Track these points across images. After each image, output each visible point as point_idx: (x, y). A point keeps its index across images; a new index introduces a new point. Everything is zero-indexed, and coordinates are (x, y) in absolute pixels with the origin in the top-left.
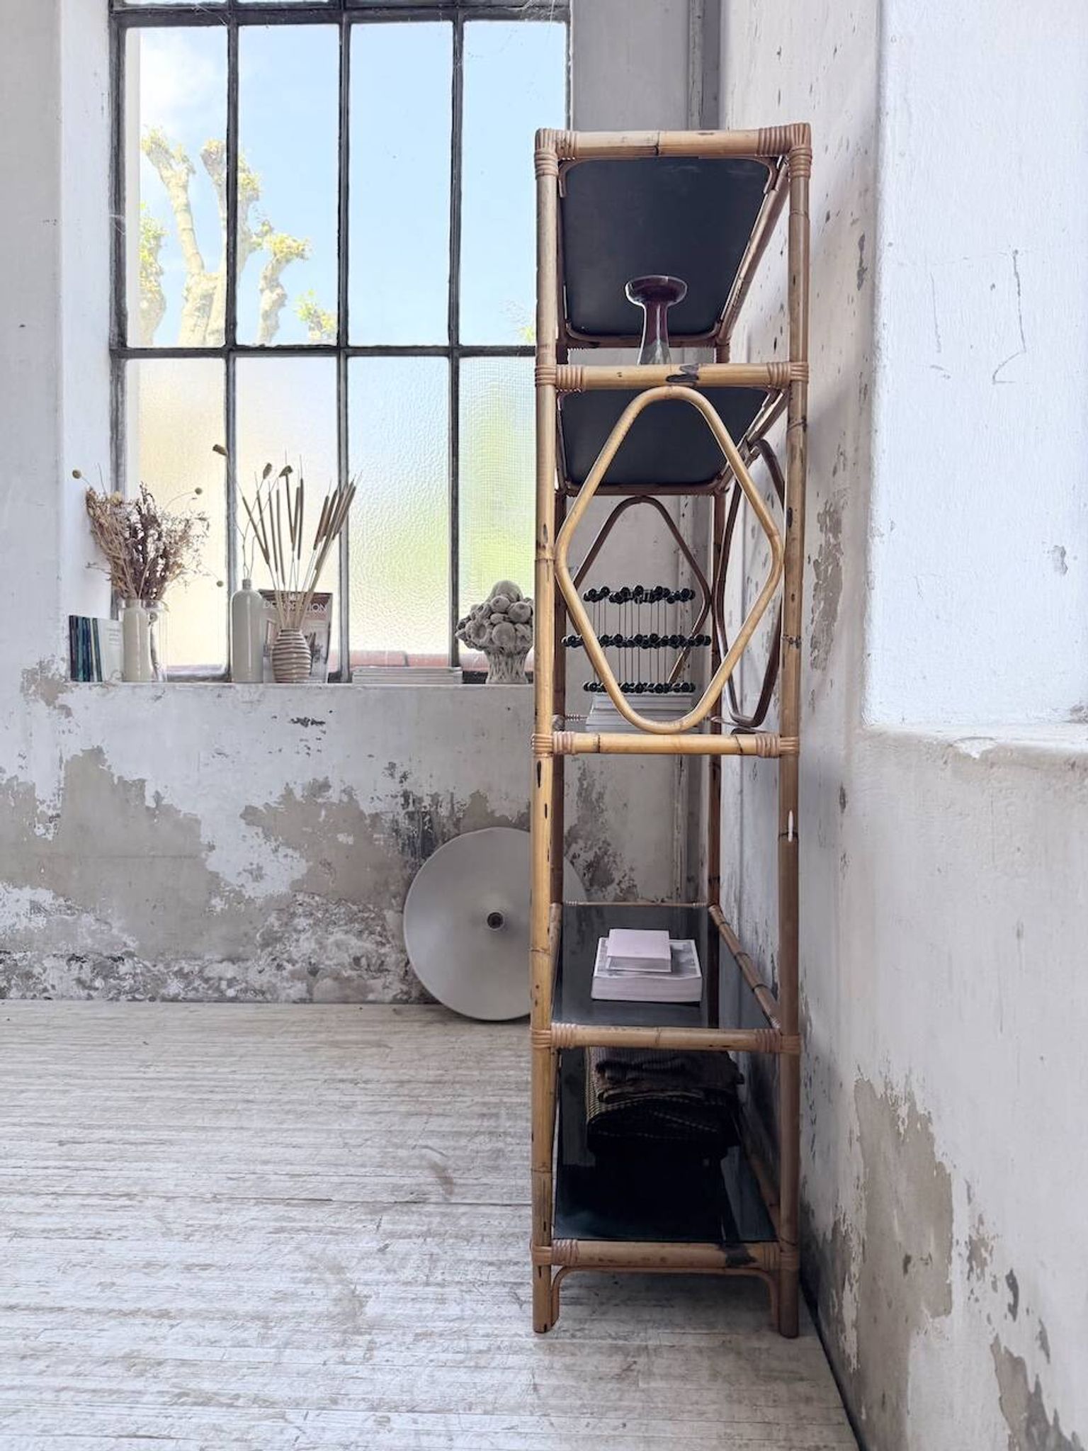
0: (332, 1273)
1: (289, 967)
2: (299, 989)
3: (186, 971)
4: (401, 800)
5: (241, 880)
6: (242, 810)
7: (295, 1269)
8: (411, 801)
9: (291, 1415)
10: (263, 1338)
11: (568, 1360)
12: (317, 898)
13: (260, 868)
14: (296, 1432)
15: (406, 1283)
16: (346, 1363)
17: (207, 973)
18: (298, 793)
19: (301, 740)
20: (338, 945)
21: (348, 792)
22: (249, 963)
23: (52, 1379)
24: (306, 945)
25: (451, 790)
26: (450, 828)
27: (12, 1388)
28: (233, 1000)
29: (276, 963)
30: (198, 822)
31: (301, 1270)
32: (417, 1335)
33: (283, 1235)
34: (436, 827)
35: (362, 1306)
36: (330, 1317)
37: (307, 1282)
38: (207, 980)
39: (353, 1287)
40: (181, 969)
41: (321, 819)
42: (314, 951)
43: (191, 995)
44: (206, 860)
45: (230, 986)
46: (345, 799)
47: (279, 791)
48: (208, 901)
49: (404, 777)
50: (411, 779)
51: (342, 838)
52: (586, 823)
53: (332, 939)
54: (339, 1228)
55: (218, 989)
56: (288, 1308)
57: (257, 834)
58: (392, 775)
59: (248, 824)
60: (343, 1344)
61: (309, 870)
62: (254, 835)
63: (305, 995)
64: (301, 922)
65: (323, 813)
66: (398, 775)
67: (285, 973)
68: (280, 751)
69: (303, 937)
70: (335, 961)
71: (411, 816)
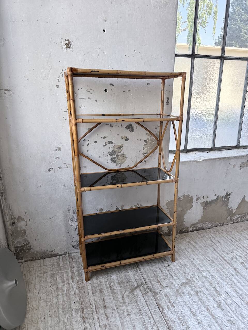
0: (179, 291)
7: (182, 297)
9: (210, 280)
10: (200, 292)
11: (178, 257)
14: (212, 278)
15: (174, 279)
16: (197, 279)
23: (233, 315)
27: (239, 319)
31: (182, 296)
32: (185, 273)
33: (174, 304)
35: (184, 283)
36: (189, 285)
37: (184, 293)
39: (180, 286)
54: (165, 296)
56: (192, 292)
60: (194, 281)
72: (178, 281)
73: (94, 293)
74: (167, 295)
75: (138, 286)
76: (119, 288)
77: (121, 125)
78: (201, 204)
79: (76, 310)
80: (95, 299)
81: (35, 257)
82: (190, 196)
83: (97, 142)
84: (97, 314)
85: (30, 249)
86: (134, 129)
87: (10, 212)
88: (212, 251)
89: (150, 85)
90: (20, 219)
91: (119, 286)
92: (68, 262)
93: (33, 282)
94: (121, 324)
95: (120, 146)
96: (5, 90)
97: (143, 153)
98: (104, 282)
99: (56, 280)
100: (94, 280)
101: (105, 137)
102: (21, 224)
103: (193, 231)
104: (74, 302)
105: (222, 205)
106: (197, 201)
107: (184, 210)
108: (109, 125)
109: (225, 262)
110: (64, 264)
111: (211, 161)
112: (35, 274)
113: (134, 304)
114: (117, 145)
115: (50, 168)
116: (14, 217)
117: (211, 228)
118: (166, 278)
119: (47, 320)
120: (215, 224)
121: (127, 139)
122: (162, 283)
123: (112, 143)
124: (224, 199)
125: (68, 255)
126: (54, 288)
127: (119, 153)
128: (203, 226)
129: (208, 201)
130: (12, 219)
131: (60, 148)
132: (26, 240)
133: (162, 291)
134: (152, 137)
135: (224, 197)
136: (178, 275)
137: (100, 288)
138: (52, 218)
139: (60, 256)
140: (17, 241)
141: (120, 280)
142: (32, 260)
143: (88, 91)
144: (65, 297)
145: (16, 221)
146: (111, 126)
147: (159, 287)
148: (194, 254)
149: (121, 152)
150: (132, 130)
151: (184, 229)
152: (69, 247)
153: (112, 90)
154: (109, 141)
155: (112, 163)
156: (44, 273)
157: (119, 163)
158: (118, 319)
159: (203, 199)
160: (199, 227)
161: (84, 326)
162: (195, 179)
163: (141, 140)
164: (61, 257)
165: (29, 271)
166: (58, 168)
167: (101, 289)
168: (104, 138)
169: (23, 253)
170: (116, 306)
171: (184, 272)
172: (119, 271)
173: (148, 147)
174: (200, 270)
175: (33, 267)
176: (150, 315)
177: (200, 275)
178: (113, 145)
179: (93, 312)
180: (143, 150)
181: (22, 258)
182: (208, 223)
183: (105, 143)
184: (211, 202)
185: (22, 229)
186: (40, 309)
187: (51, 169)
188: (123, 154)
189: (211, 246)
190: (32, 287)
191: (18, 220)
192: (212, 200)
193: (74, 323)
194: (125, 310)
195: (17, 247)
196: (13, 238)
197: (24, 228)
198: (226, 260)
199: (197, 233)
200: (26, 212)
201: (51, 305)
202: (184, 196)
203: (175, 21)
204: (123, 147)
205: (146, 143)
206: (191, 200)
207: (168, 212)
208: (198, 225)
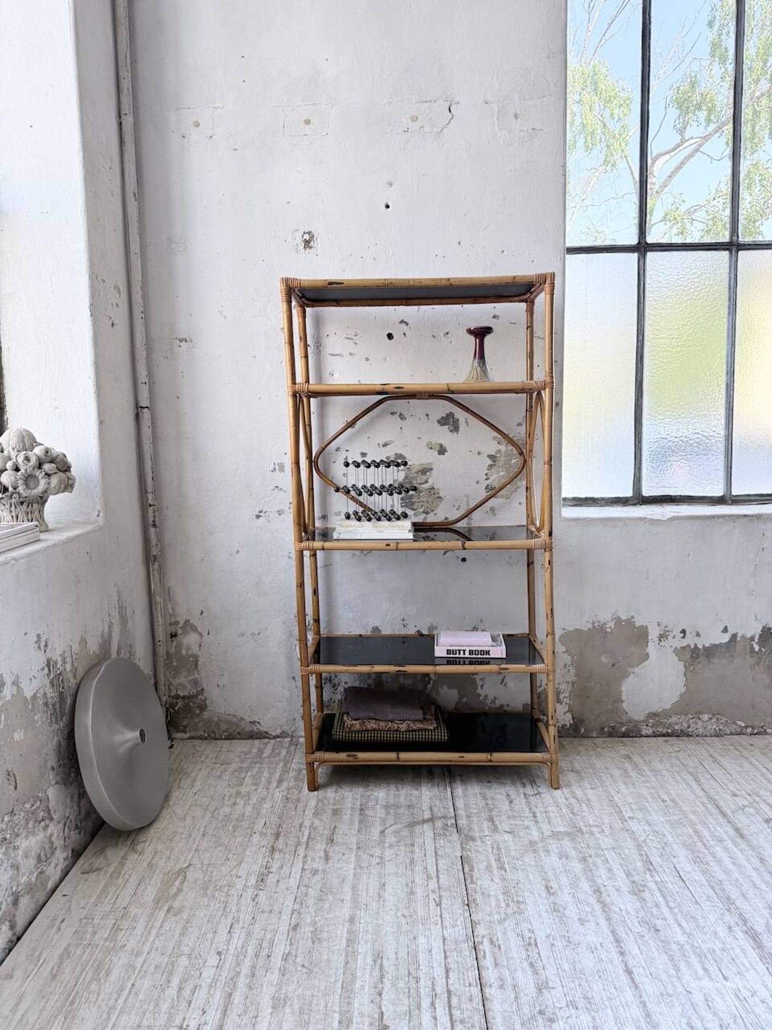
0: (537, 845)
4: (46, 671)
7: (537, 857)
8: (51, 668)
9: (641, 839)
10: (598, 856)
11: (573, 782)
15: (537, 822)
16: (603, 831)
20: (25, 855)
21: (16, 683)
25: (70, 643)
31: (538, 854)
32: (575, 815)
33: (506, 866)
35: (561, 832)
36: (573, 839)
37: (547, 851)
39: (546, 837)
46: (15, 690)
49: (46, 644)
50: (49, 646)
51: (16, 736)
53: (20, 853)
54: (493, 848)
56: (572, 853)
58: (39, 647)
60: (591, 833)
66: (42, 645)
70: (26, 873)
71: (52, 683)
72: (545, 827)
73: (316, 814)
74: (498, 845)
75: (431, 820)
76: (383, 816)
77: (427, 415)
78: (676, 651)
79: (263, 834)
80: (315, 825)
81: (214, 732)
82: (637, 625)
83: (366, 454)
84: (306, 849)
85: (203, 707)
86: (460, 426)
87: (170, 606)
88: (687, 784)
89: (500, 320)
90: (189, 626)
91: (383, 811)
92: (284, 752)
93: (193, 775)
94: (355, 875)
95: (424, 466)
96: (181, 341)
97: (486, 488)
98: (350, 799)
99: (244, 779)
100: (330, 793)
101: (387, 445)
102: (190, 640)
103: (655, 735)
104: (264, 820)
105: (752, 667)
106: (662, 643)
107: (619, 665)
108: (398, 414)
109: (714, 811)
110: (274, 753)
111: (698, 522)
112: (202, 762)
113: (402, 848)
114: (417, 463)
115: (260, 512)
116: (177, 619)
117: (718, 735)
118: (514, 817)
119: (194, 839)
120: (734, 726)
121: (442, 451)
122: (497, 823)
124: (757, 648)
125: (289, 739)
126: (233, 791)
127: (423, 486)
128: (689, 727)
129: (700, 647)
130: (171, 624)
131: (283, 467)
132: (196, 683)
133: (488, 838)
134: (509, 449)
135: (756, 640)
136: (552, 815)
137: (335, 807)
138: (259, 634)
139: (270, 738)
140: (178, 681)
141: (392, 802)
142: (206, 738)
143: (349, 339)
144: (249, 809)
145: (180, 631)
146: (402, 417)
147: (486, 830)
148: (626, 784)
149: (427, 482)
150: (455, 428)
151: (622, 724)
152: (295, 719)
153: (405, 334)
154: (396, 454)
156: (222, 764)
157: (421, 510)
158: (352, 866)
159: (684, 637)
160: (677, 727)
161: (268, 862)
162: (648, 571)
163: (479, 453)
164: (273, 741)
165: (191, 756)
166: (278, 511)
167: (337, 809)
168: (385, 445)
169: (189, 715)
170: (358, 843)
171: (573, 813)
172: (400, 786)
173: (499, 472)
174: (623, 816)
175: (203, 751)
176: (434, 875)
177: (618, 825)
179: (299, 844)
180: (487, 479)
181: (185, 727)
182: (705, 717)
184: (711, 652)
185: (190, 652)
186: (189, 819)
187: (262, 514)
188: (433, 488)
189: (691, 774)
190: (186, 783)
191: (183, 628)
192: (715, 646)
193: (248, 853)
194: (377, 854)
195: (177, 697)
196: (170, 673)
197: (195, 650)
198: (718, 807)
199: (666, 741)
200: (202, 612)
201: (213, 816)
202: (618, 621)
203: (561, 168)
204: (432, 469)
205: (494, 462)
206: (642, 635)
207: (569, 663)
208: (670, 720)
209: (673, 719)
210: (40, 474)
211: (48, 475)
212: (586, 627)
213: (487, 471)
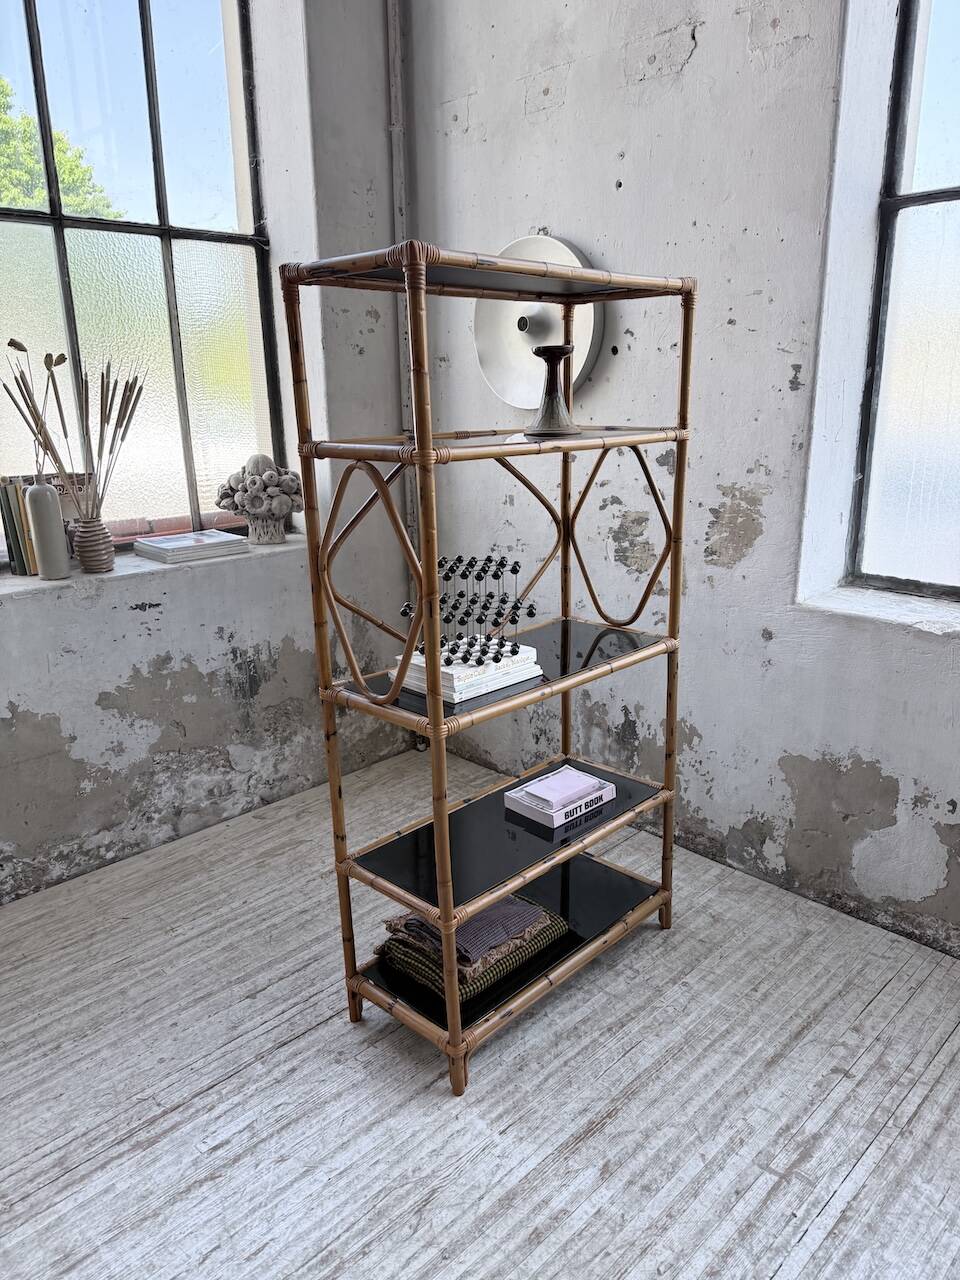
1: (156, 816)
2: (166, 830)
3: (65, 853)
4: (231, 656)
5: (106, 758)
6: (96, 698)
8: (238, 655)
12: (171, 754)
13: (120, 744)
14: (670, 1008)
16: (634, 978)
17: (86, 847)
18: (145, 671)
19: (142, 624)
20: (194, 785)
21: (188, 659)
22: (123, 826)
24: (168, 794)
25: (268, 639)
26: (269, 668)
28: (113, 861)
29: (145, 817)
30: (57, 719)
34: (259, 671)
38: (87, 853)
40: (61, 853)
41: (167, 688)
42: (175, 797)
43: (74, 870)
44: (69, 751)
45: (108, 851)
46: (185, 665)
47: (127, 673)
48: (77, 787)
49: (232, 636)
50: (236, 638)
51: (186, 699)
52: (358, 641)
53: (188, 782)
55: (99, 857)
57: (113, 715)
58: (221, 637)
59: (103, 709)
61: (163, 732)
62: (112, 719)
63: (173, 834)
64: (162, 777)
65: (169, 682)
66: (226, 636)
67: (154, 822)
68: (124, 637)
69: (164, 788)
70: (194, 798)
71: (239, 667)
78: (938, 827)
82: (884, 773)
95: (640, 515)
96: (441, 360)
97: (705, 551)
101: (605, 484)
103: (894, 930)
106: (918, 810)
107: (853, 819)
109: (793, 1028)
114: (632, 510)
115: (494, 545)
123: (620, 503)
127: (638, 538)
131: (514, 500)
134: (737, 502)
146: (620, 452)
148: (748, 954)
149: (642, 534)
151: (852, 897)
153: (629, 347)
154: (612, 496)
155: (619, 563)
157: (635, 567)
159: (953, 811)
160: (929, 931)
162: (905, 703)
163: (700, 505)
173: (721, 533)
174: (681, 978)
177: (658, 983)
178: (624, 509)
180: (707, 539)
183: (604, 501)
187: (495, 548)
188: (648, 543)
189: (849, 984)
198: (806, 1028)
202: (857, 760)
203: (831, 91)
204: (647, 519)
205: (717, 518)
206: (889, 790)
207: (788, 796)
208: (921, 919)
209: (926, 920)
210: (263, 496)
211: (271, 497)
212: (814, 756)
213: (707, 530)
